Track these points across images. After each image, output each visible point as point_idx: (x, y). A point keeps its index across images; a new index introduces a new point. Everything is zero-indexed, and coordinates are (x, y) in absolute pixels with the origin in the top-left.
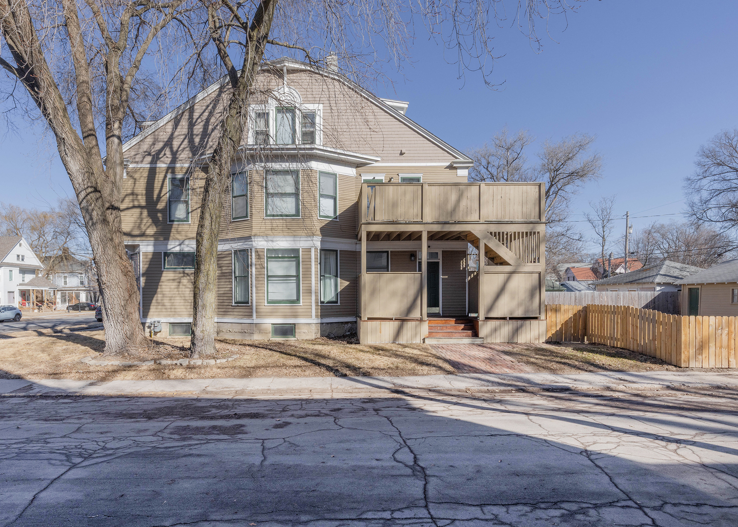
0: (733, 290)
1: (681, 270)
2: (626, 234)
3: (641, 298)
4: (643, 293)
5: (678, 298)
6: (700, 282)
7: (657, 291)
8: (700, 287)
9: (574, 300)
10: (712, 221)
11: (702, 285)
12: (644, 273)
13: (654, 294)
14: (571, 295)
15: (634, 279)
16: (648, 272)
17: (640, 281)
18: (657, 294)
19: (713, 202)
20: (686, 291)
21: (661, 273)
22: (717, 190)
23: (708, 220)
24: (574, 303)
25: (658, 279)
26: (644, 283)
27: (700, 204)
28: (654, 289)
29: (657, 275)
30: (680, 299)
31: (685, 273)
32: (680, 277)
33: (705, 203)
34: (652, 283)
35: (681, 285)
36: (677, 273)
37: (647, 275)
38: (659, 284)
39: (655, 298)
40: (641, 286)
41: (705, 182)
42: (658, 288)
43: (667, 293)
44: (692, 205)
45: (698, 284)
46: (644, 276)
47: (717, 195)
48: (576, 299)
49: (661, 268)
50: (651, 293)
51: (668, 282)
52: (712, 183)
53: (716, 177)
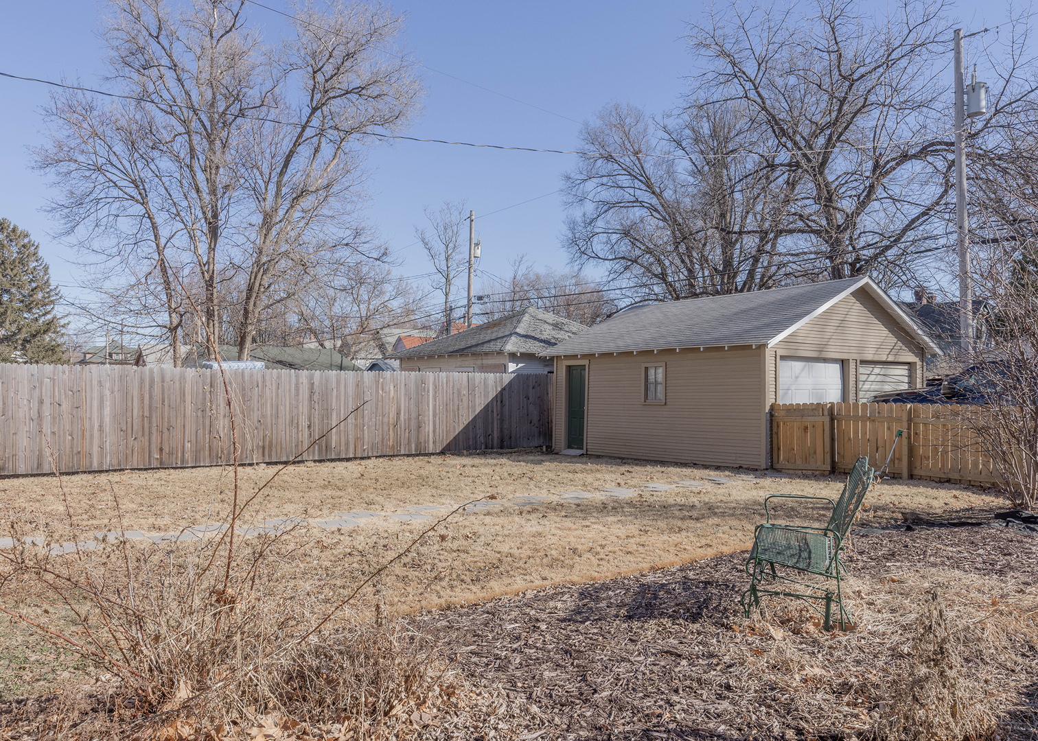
0: (646, 369)
1: (556, 326)
2: (470, 258)
3: (474, 390)
4: (479, 376)
5: (547, 391)
6: (586, 351)
7: (511, 373)
8: (585, 362)
9: (306, 396)
10: (599, 258)
11: (590, 356)
12: (489, 331)
13: (501, 379)
14: (297, 380)
15: (469, 344)
16: (496, 329)
17: (479, 349)
18: (507, 378)
19: (600, 223)
20: (561, 374)
21: (518, 330)
22: (605, 203)
23: (593, 255)
24: (306, 403)
25: (512, 346)
26: (486, 354)
27: (583, 225)
28: (504, 369)
29: (511, 335)
30: (552, 390)
31: (561, 335)
32: (553, 341)
33: (591, 222)
34: (500, 353)
35: (552, 358)
36: (548, 333)
37: (494, 336)
38: (513, 357)
39: (503, 389)
40: (479, 362)
41: (590, 185)
42: (512, 367)
43: (528, 376)
44: (572, 226)
45: (584, 356)
46: (487, 339)
47: (606, 211)
48: (312, 393)
49: (519, 322)
50: (496, 378)
51: (530, 351)
52: (599, 189)
53: (605, 180)
